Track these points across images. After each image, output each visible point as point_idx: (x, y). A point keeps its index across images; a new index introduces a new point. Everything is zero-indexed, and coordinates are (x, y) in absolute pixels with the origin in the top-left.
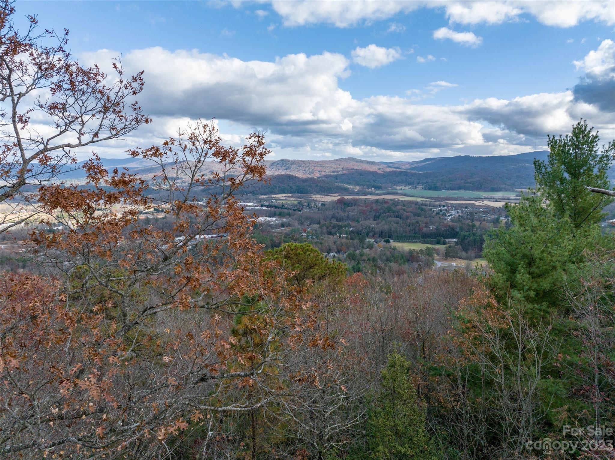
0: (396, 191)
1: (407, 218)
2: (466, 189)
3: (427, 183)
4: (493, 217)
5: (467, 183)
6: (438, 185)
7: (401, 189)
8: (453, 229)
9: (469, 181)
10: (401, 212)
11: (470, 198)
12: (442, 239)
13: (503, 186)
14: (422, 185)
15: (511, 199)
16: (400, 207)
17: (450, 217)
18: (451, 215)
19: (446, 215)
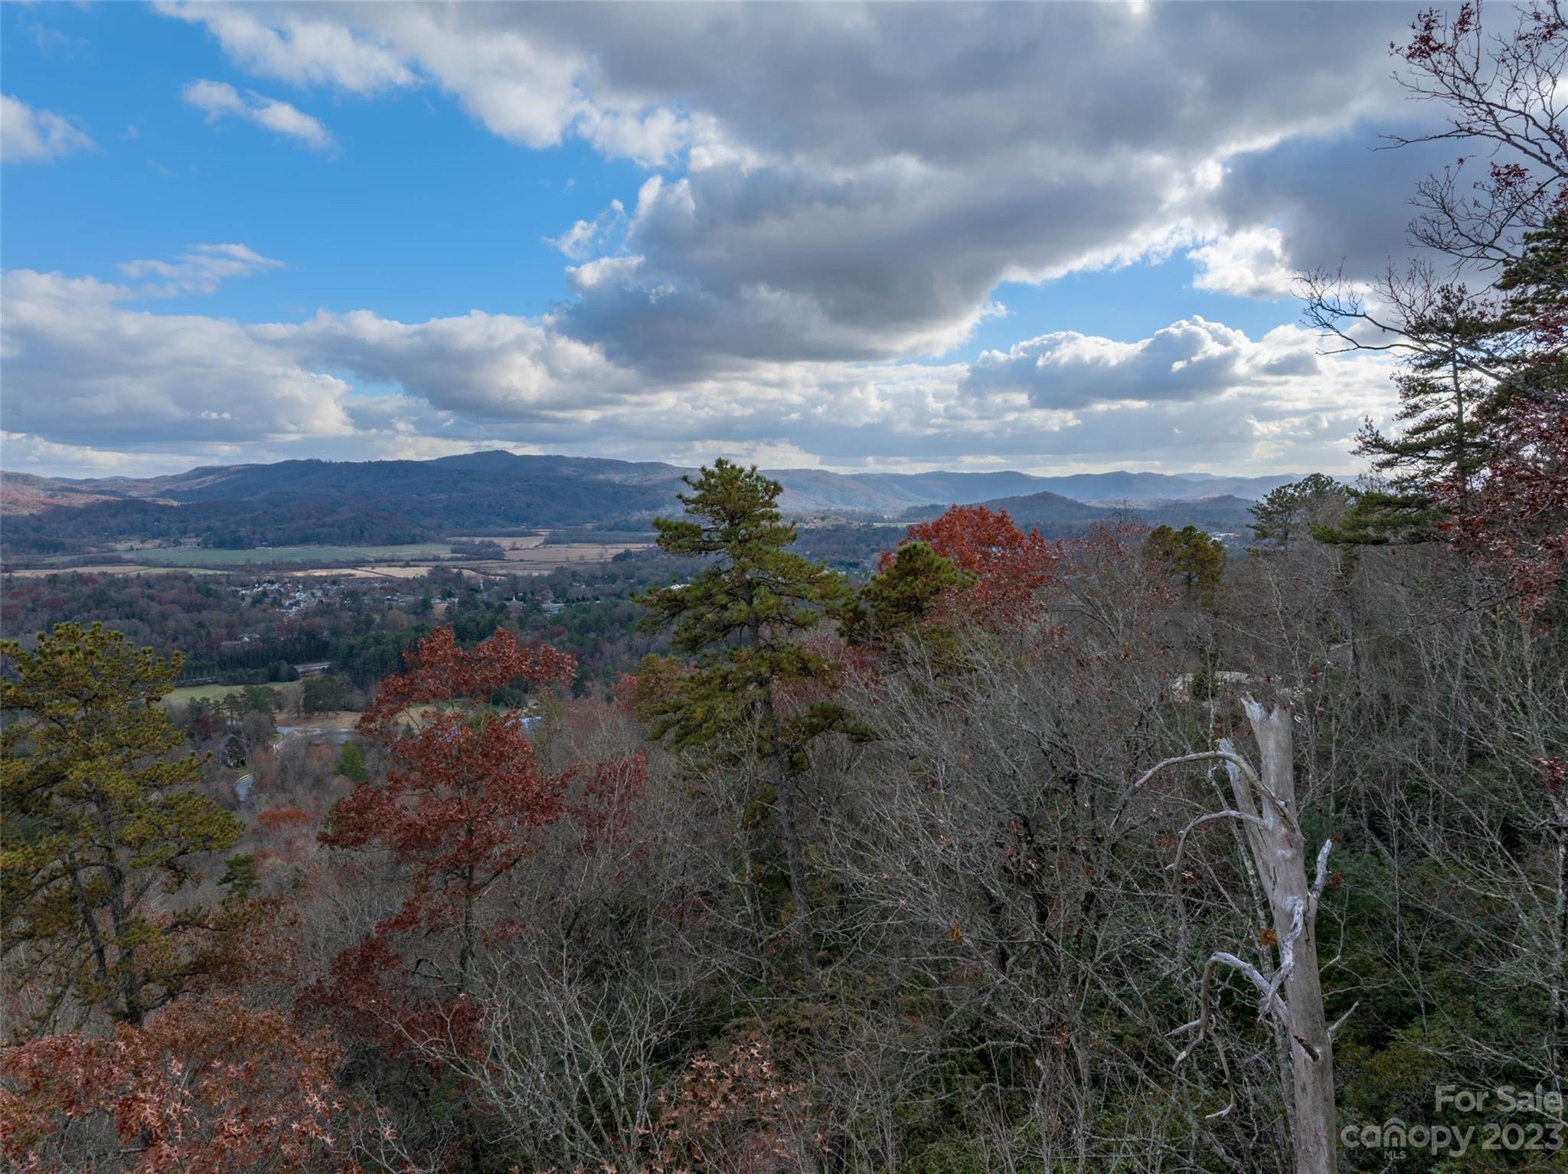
0: (115, 554)
1: (165, 617)
2: (321, 540)
3: (209, 529)
4: (411, 598)
5: (324, 526)
6: (243, 532)
7: (132, 549)
8: (311, 635)
9: (328, 520)
10: (143, 603)
11: (338, 561)
12: (285, 667)
13: (417, 531)
14: (197, 536)
15: (443, 560)
16: (137, 590)
17: (294, 609)
18: (297, 603)
19: (281, 606)
